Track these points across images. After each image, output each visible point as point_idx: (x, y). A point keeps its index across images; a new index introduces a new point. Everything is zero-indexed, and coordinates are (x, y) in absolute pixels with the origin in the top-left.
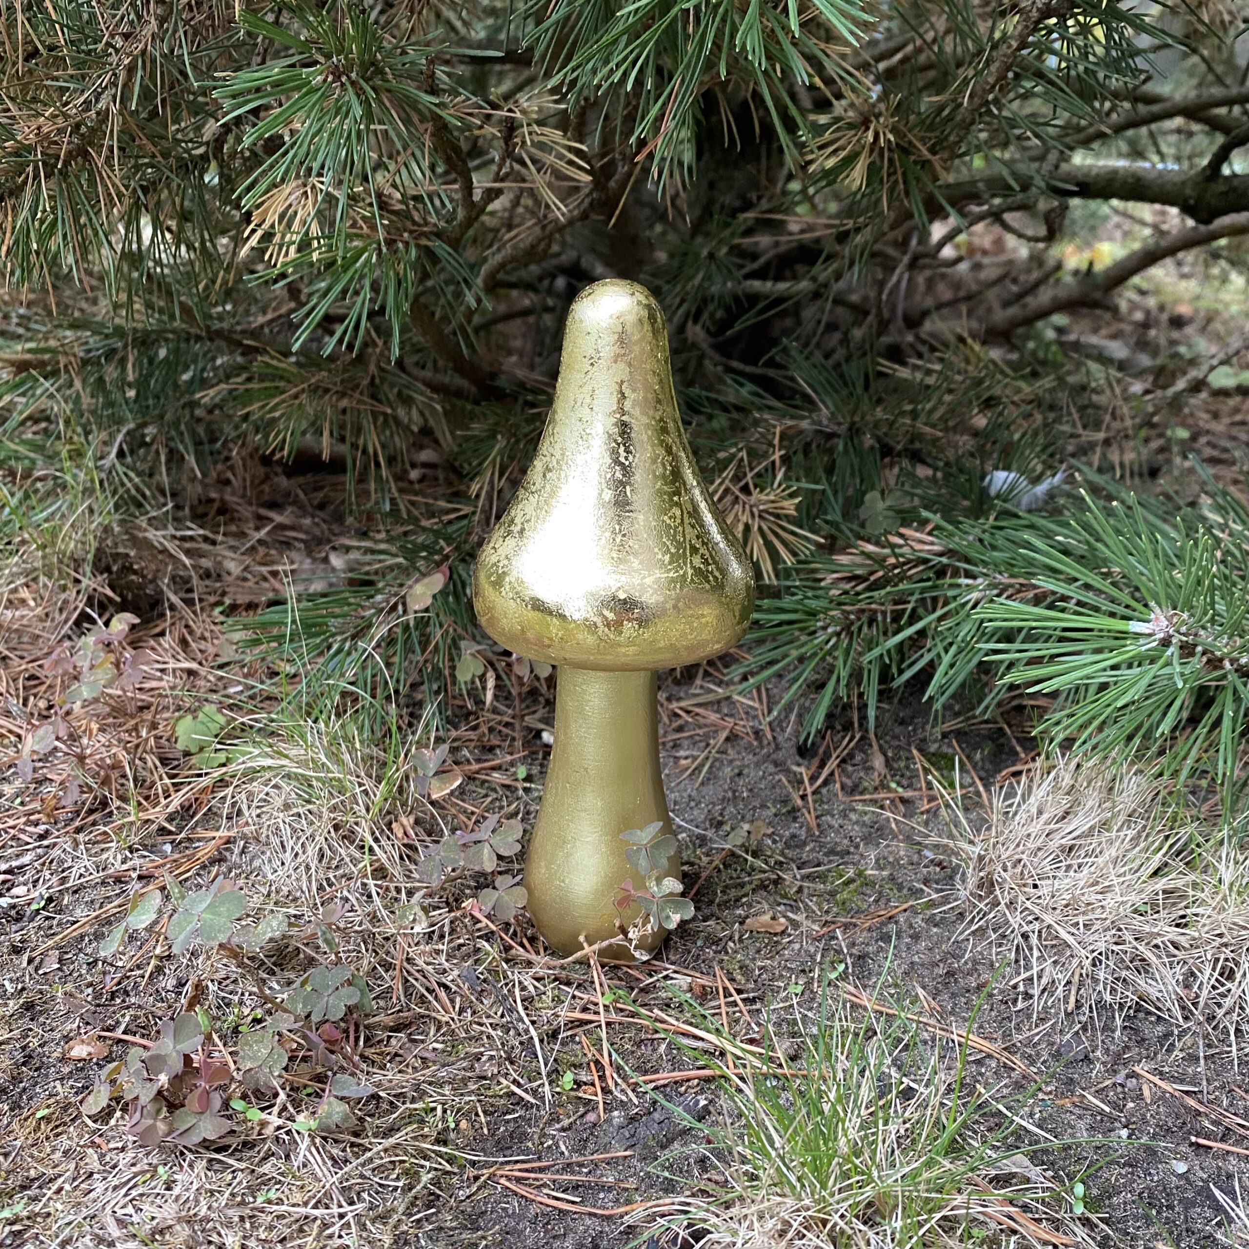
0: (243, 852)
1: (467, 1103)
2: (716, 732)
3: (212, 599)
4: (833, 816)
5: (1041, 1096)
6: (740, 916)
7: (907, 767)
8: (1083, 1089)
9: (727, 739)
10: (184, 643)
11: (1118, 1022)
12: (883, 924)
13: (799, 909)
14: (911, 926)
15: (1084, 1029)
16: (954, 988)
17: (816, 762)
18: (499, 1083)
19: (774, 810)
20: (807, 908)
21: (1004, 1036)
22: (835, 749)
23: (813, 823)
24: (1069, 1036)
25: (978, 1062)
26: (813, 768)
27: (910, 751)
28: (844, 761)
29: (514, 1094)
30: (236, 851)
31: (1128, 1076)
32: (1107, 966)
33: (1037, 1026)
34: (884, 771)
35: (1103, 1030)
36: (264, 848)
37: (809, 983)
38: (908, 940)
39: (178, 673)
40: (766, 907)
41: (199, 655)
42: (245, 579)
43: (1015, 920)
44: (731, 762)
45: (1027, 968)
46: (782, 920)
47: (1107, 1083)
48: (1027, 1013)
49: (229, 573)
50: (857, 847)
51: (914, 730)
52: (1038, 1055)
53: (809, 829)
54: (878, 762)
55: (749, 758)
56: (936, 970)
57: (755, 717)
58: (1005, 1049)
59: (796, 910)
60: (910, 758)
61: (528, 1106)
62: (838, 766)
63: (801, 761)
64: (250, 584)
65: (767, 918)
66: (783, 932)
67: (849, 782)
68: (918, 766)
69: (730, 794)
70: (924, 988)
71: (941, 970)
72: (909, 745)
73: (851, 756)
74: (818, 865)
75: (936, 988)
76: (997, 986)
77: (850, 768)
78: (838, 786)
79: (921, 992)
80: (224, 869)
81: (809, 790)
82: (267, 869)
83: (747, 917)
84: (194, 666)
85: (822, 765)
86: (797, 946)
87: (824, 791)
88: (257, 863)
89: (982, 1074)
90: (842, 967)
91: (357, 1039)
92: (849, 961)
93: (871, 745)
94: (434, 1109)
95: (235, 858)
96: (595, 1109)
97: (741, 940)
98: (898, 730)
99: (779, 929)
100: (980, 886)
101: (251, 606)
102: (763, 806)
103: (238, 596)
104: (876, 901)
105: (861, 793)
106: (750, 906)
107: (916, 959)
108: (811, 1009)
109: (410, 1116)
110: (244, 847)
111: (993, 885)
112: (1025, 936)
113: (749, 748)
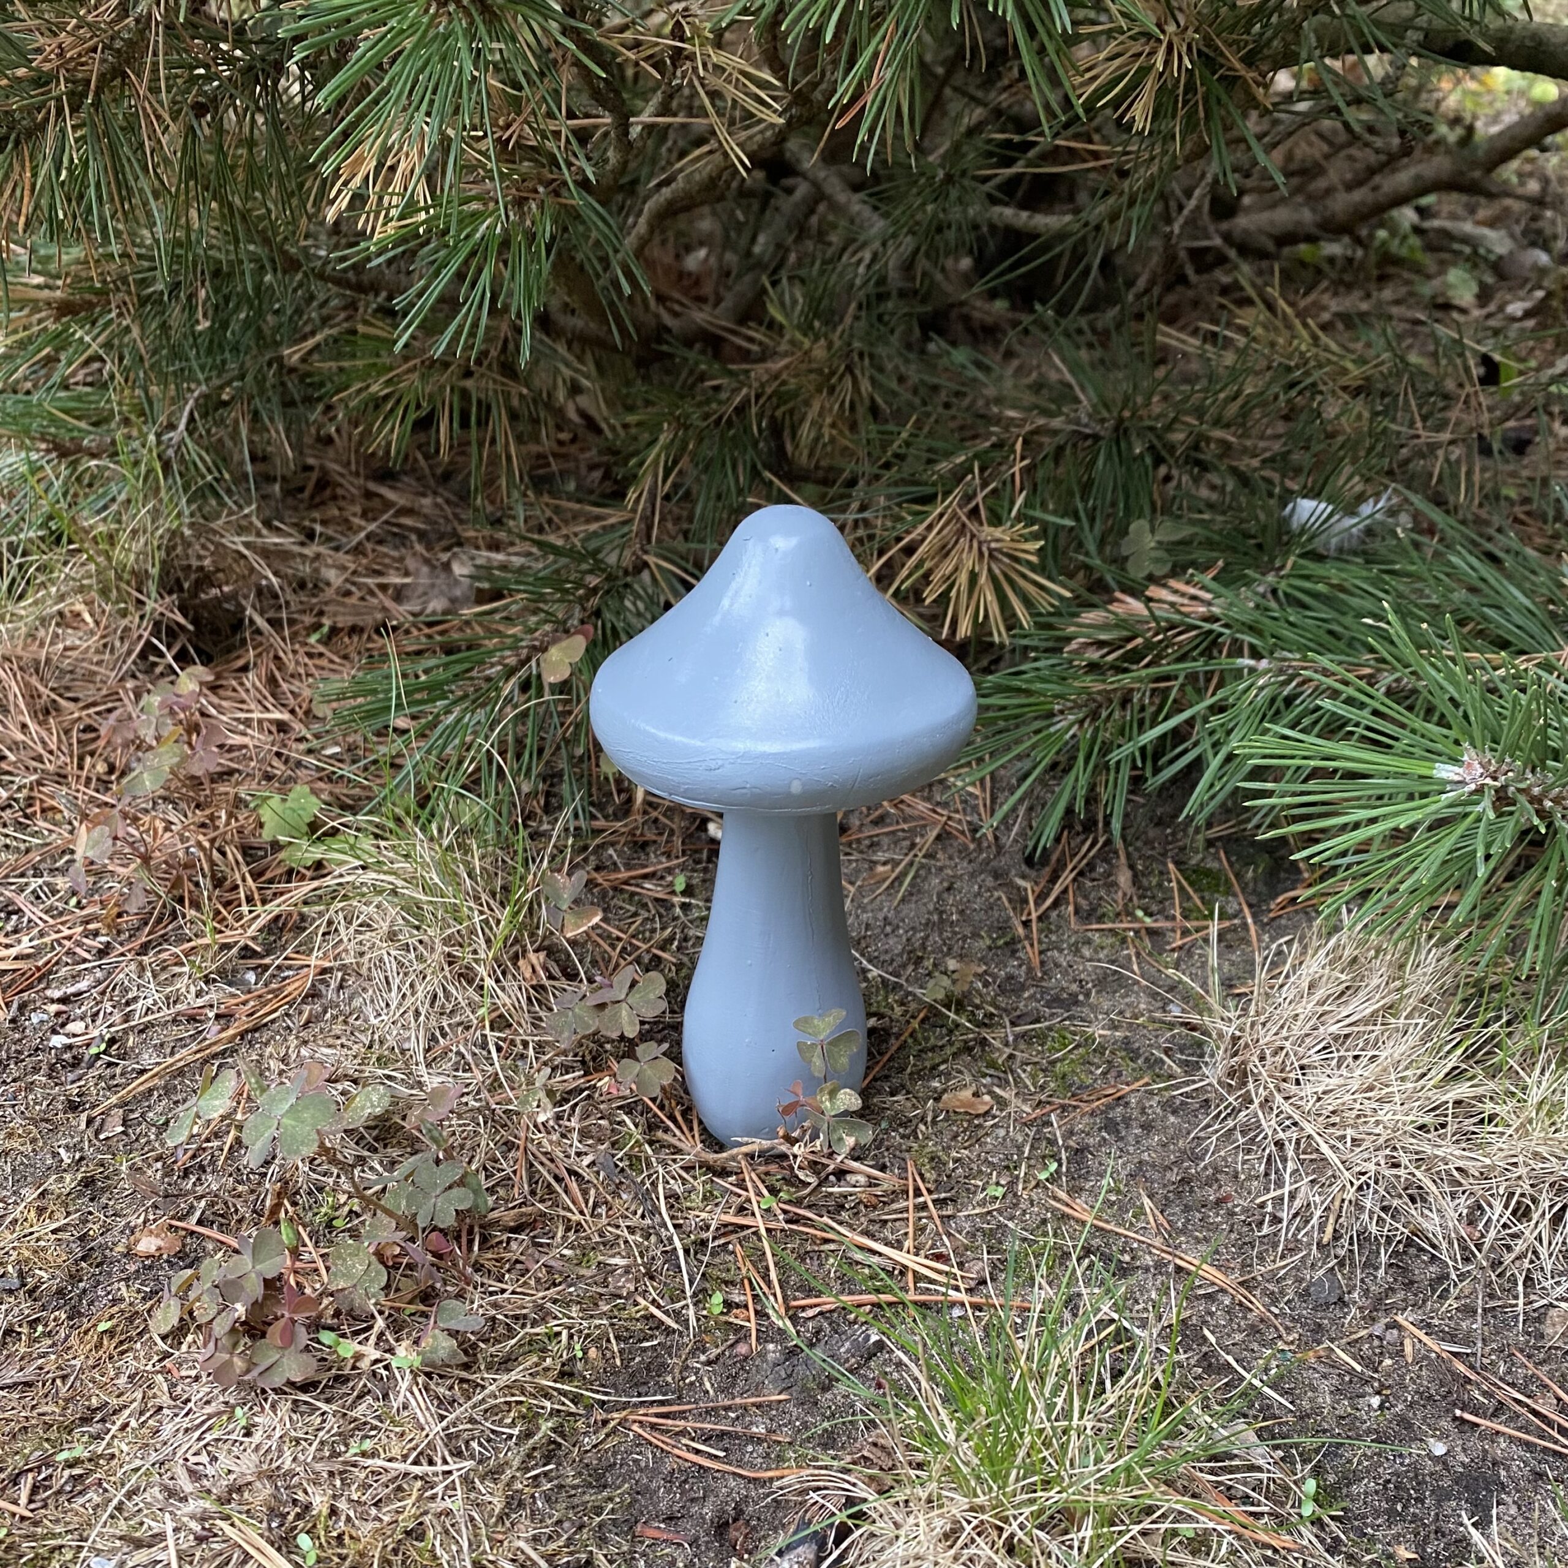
0: (341, 987)
1: (598, 1327)
2: (924, 826)
3: (308, 620)
4: (1061, 951)
5: (1281, 1345)
6: (935, 1090)
7: (1160, 885)
8: (1332, 1340)
9: (938, 838)
10: (272, 681)
11: (1383, 1258)
12: (1110, 1107)
13: (1007, 1082)
14: (1143, 1111)
15: (1341, 1264)
16: (1188, 1199)
17: (1047, 871)
18: (636, 1304)
19: (988, 942)
20: (1018, 1081)
21: (1243, 1265)
22: (1073, 856)
23: (1036, 961)
24: (1322, 1272)
25: (1209, 1297)
26: (1043, 883)
27: (1165, 865)
28: (1081, 874)
29: (653, 1316)
30: (333, 985)
31: (1388, 1327)
32: (1376, 1192)
33: (1283, 1257)
34: (1130, 890)
35: (1365, 1266)
36: (365, 984)
37: (1012, 1184)
38: (1138, 1131)
39: (265, 725)
40: (968, 1078)
41: (292, 702)
42: (348, 593)
43: (1269, 1124)
44: (941, 869)
45: (1280, 1184)
46: (987, 1098)
47: (1363, 1333)
48: (1272, 1240)
49: (328, 584)
50: (1087, 995)
51: (1173, 834)
52: (1282, 1293)
53: (1030, 970)
54: (1124, 878)
55: (963, 867)
56: (1168, 1174)
57: (975, 808)
58: (1241, 1284)
59: (1003, 1083)
60: (1164, 873)
61: (669, 1331)
62: (1074, 880)
63: (1027, 870)
64: (353, 600)
65: (967, 1094)
66: (987, 1113)
67: (1084, 903)
68: (1174, 884)
69: (936, 917)
70: (1150, 1197)
71: (1173, 1176)
72: (1164, 855)
73: (1091, 866)
74: (1038, 1021)
75: (1166, 1198)
76: (1240, 1203)
77: (1089, 884)
78: (1071, 908)
79: (1147, 1202)
80: (318, 1008)
81: (1034, 916)
82: (369, 1011)
83: (945, 1091)
84: (285, 716)
85: (1054, 879)
86: (1002, 1132)
87: (1054, 914)
88: (357, 1002)
89: (1211, 1314)
90: (1054, 1166)
91: (470, 1242)
92: (1064, 1156)
93: (1116, 852)
94: (559, 1334)
95: (330, 994)
96: (747, 1336)
97: (934, 1122)
98: (1152, 833)
99: (982, 1109)
100: (1231, 1074)
101: (355, 630)
102: (976, 935)
103: (339, 619)
104: (1104, 1074)
105: (1100, 919)
106: (948, 1075)
107: (1145, 1156)
108: (1011, 1219)
109: (530, 1343)
110: (343, 980)
111: (1245, 1075)
112: (1279, 1144)
113: (963, 851)
